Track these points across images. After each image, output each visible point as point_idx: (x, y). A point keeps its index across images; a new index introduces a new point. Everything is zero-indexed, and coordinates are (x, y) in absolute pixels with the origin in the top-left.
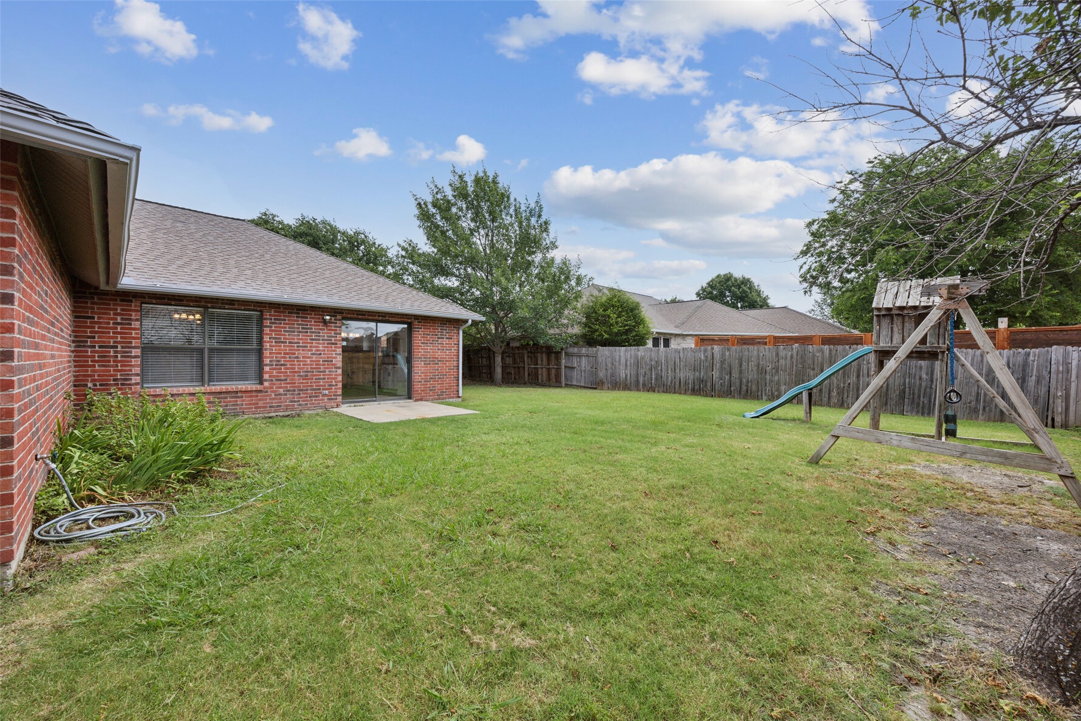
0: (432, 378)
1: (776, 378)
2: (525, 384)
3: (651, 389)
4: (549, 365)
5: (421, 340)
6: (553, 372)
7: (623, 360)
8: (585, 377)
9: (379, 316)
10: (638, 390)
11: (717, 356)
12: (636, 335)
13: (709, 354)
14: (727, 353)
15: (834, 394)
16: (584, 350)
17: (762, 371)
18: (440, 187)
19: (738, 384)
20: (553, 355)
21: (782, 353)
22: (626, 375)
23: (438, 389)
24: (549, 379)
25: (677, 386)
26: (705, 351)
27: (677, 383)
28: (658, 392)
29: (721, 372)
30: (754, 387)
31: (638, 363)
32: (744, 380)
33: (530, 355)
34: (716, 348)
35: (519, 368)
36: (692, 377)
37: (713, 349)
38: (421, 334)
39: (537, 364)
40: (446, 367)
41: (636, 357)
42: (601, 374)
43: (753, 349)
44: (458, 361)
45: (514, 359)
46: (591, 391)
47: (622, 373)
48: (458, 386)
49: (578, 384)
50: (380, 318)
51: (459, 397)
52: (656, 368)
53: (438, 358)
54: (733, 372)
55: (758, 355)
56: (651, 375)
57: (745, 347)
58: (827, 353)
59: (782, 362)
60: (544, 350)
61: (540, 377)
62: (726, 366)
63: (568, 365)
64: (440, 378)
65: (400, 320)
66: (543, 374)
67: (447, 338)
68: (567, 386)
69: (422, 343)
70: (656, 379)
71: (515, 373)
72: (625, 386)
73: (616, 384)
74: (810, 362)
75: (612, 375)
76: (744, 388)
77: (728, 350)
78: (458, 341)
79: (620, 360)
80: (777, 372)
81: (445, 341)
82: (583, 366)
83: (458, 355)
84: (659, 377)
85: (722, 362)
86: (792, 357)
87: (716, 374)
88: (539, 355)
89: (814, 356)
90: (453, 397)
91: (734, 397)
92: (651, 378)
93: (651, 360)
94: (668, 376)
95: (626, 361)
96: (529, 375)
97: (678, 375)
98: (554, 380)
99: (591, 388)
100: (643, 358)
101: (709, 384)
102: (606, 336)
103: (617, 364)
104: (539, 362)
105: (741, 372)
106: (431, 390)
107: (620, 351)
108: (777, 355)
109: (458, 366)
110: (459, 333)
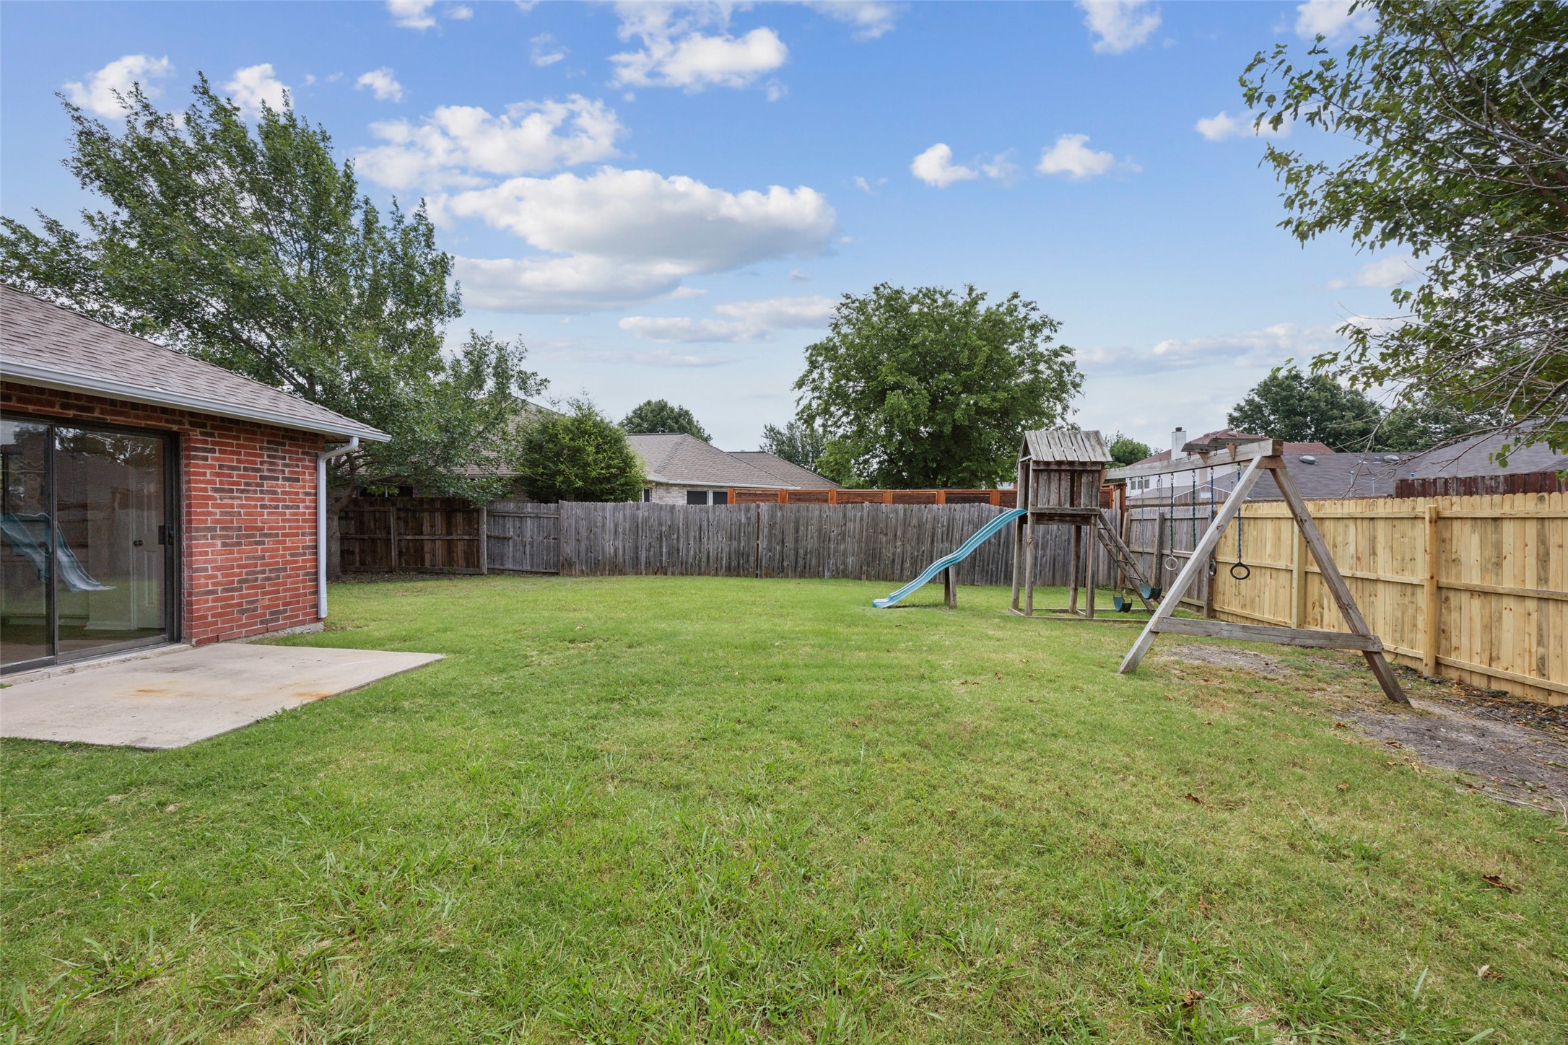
0: (246, 581)
1: (842, 547)
2: (391, 571)
3: (661, 570)
4: (449, 533)
5: (213, 482)
6: (460, 549)
7: (610, 525)
8: (532, 555)
9: (64, 406)
10: (638, 573)
11: (765, 518)
12: (626, 484)
13: (753, 514)
14: (779, 514)
15: (907, 565)
16: (530, 507)
17: (824, 537)
18: (162, 114)
19: (792, 557)
20: (459, 518)
21: (851, 514)
22: (616, 550)
23: (265, 607)
24: (450, 560)
25: (703, 564)
26: (748, 510)
27: (704, 559)
28: (673, 574)
29: (770, 542)
30: (814, 561)
31: (636, 529)
32: (801, 551)
33: (402, 514)
34: (764, 507)
35: (373, 541)
36: (726, 549)
37: (758, 506)
38: (212, 467)
39: (421, 533)
40: (285, 549)
41: (634, 518)
42: (568, 549)
43: (814, 507)
44: (316, 534)
45: (362, 523)
46: (546, 579)
47: (609, 546)
48: (316, 592)
49: (518, 568)
50: (71, 413)
51: (318, 619)
52: (669, 536)
53: (262, 529)
54: (786, 540)
55: (820, 516)
56: (661, 547)
57: (803, 504)
58: (901, 513)
59: (850, 525)
60: (438, 505)
61: (428, 557)
62: (777, 531)
63: (496, 533)
64: (268, 579)
65: (142, 423)
66: (434, 550)
67: (285, 479)
68: (494, 572)
69: (216, 490)
70: (669, 553)
71: (362, 551)
72: (615, 568)
73: (597, 563)
74: (882, 525)
75: (589, 549)
76: (801, 562)
77: (781, 508)
78: (316, 487)
79: (604, 525)
80: (844, 538)
81: (282, 486)
82: (528, 535)
83: (316, 521)
84: (675, 551)
85: (772, 527)
86: (862, 519)
87: (763, 544)
88: (426, 516)
89: (887, 517)
90: (303, 623)
91: (787, 576)
92: (661, 553)
93: (660, 524)
94: (688, 549)
95: (616, 526)
96: (400, 554)
97: (705, 547)
98: (462, 562)
99: (544, 573)
100: (646, 520)
101: (752, 559)
102: (580, 484)
103: (599, 530)
104: (426, 528)
105: (797, 541)
106: (242, 612)
107: (604, 509)
108: (845, 516)
109: (316, 547)
110: (316, 468)
